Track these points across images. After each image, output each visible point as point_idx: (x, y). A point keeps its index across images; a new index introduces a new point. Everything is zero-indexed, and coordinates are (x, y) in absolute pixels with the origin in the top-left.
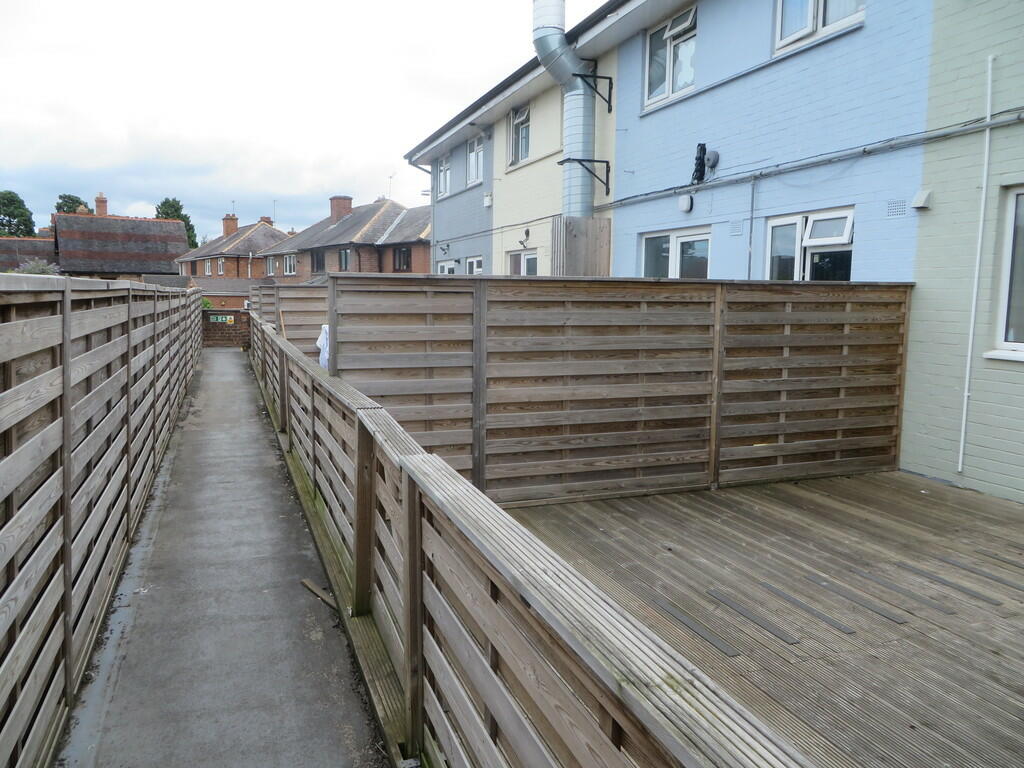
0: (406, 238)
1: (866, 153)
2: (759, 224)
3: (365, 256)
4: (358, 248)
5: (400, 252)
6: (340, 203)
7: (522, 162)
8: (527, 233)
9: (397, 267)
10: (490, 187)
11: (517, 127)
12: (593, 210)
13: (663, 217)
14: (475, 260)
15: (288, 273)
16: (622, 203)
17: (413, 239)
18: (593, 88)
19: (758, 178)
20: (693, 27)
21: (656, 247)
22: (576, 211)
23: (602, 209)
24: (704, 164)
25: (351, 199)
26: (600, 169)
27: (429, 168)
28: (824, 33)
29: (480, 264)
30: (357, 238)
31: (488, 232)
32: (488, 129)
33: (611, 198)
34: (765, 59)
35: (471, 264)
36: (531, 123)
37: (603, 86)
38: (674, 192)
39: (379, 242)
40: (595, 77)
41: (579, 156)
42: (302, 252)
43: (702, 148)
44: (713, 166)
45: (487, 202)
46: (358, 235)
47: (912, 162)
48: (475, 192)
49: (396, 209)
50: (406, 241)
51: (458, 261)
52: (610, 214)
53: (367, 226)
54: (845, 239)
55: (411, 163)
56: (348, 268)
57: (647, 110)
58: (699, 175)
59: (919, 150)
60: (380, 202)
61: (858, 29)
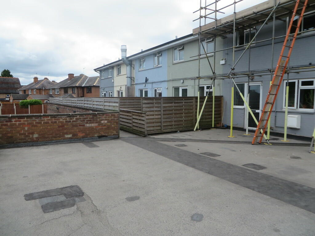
0: (90, 85)
1: (162, 82)
2: (153, 89)
3: (79, 89)
4: (77, 87)
5: (88, 88)
6: (71, 75)
7: (120, 75)
8: (121, 87)
9: (88, 92)
10: (113, 78)
11: (118, 68)
12: (132, 85)
13: (142, 87)
14: (110, 92)
15: (56, 93)
16: (136, 84)
17: (92, 85)
18: (131, 66)
19: (152, 83)
20: (145, 60)
21: (141, 91)
22: (129, 85)
23: (133, 85)
24: (147, 80)
25: (74, 74)
26: (133, 79)
27: (99, 72)
28: (159, 66)
29: (111, 93)
30: (77, 85)
31: (113, 87)
32: (113, 68)
33: (135, 83)
34: (153, 68)
35: (109, 93)
36: (121, 68)
37: (133, 66)
38: (143, 83)
39: (83, 86)
40: (132, 64)
41: (129, 76)
42: (61, 88)
43: (146, 78)
44: (148, 80)
45: (113, 81)
46: (77, 84)
47: (166, 83)
48: (110, 79)
49: (86, 77)
50: (91, 85)
51: (107, 92)
52: (135, 86)
53: (80, 82)
54: (161, 92)
55: (95, 71)
56: (75, 92)
57: (140, 70)
58: (146, 81)
59: (166, 82)
60: (82, 75)
61: (161, 67)
